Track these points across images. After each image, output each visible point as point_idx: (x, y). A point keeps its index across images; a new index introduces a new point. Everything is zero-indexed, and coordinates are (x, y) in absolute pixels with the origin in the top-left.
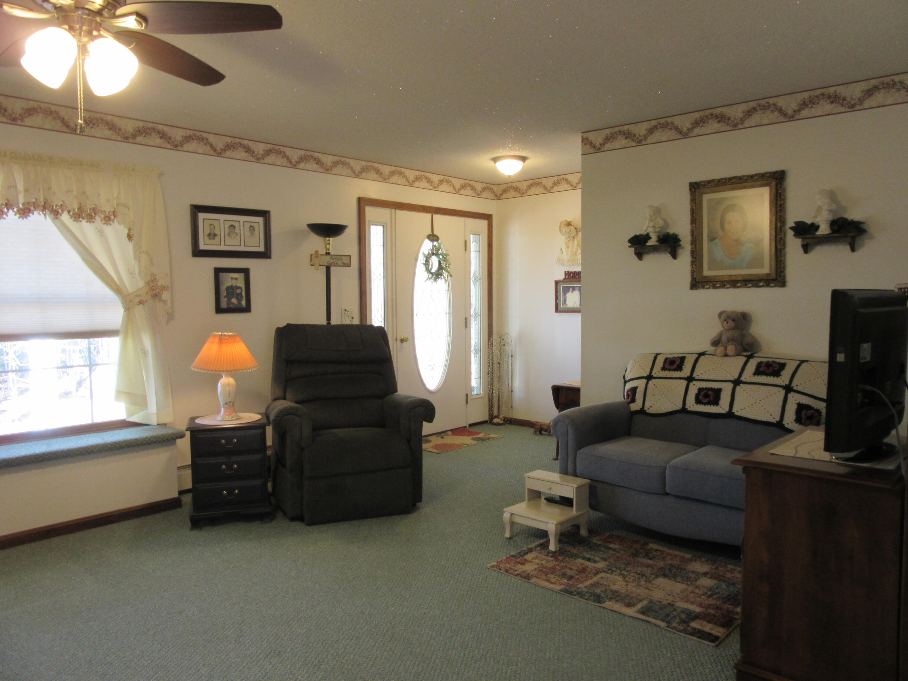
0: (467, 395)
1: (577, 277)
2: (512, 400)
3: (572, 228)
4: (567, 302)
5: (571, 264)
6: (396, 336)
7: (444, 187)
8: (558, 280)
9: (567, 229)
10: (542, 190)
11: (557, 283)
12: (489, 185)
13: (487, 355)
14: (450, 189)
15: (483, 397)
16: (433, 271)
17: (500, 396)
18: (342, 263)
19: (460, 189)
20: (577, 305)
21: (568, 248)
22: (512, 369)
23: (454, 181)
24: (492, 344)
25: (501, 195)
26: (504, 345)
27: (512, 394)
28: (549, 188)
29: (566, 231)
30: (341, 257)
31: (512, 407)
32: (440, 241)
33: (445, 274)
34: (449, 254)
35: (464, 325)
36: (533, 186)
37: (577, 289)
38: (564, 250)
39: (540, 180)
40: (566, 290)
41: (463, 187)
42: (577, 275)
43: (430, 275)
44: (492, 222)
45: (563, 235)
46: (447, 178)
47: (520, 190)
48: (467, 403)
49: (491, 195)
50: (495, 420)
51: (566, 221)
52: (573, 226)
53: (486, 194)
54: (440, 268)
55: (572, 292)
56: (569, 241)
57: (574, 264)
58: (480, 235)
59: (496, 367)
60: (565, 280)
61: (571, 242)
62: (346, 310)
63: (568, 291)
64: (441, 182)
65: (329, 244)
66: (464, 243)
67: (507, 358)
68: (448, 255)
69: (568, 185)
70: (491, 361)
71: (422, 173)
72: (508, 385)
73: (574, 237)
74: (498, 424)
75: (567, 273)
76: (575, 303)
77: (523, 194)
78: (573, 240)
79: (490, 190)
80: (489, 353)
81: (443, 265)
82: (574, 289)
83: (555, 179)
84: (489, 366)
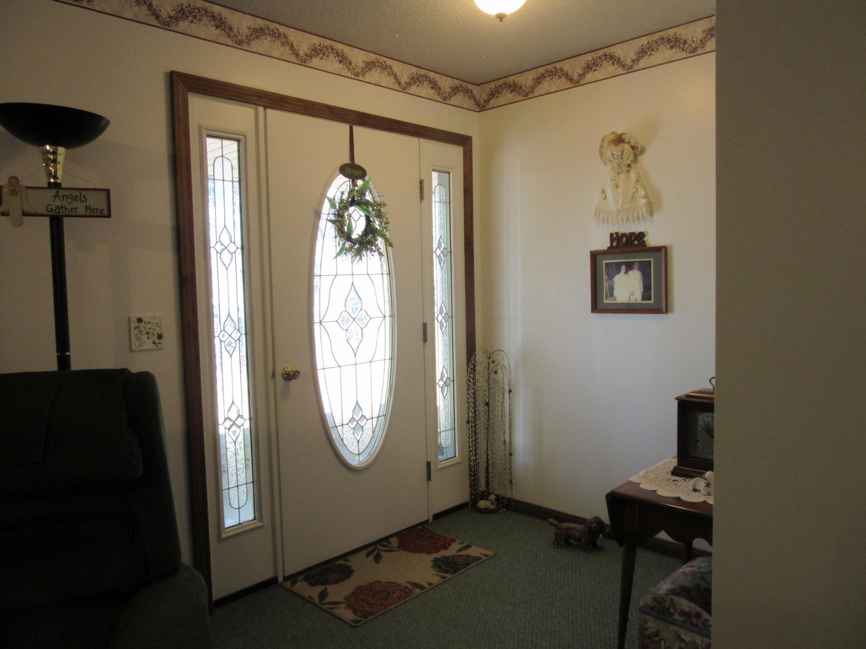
0: (429, 464)
1: (636, 242)
2: (510, 469)
3: (626, 147)
4: (616, 293)
5: (625, 219)
6: (274, 368)
7: (375, 75)
8: (596, 251)
9: (616, 150)
10: (563, 82)
11: (595, 256)
12: (464, 84)
13: (465, 390)
14: (390, 81)
15: (460, 463)
16: (354, 236)
17: (490, 462)
18: (86, 208)
19: (409, 84)
20: (637, 297)
21: (617, 187)
22: (510, 414)
23: (397, 67)
24: (474, 369)
25: (487, 101)
26: (496, 372)
27: (511, 459)
28: (575, 77)
29: (613, 155)
30: (83, 193)
31: (511, 482)
32: (367, 178)
33: (380, 242)
34: (387, 203)
35: (421, 337)
36: (545, 77)
37: (636, 266)
38: (609, 192)
39: (558, 65)
40: (614, 269)
41: (414, 80)
42: (635, 239)
43: (348, 244)
44: (471, 150)
45: (605, 163)
46: (382, 59)
47: (521, 88)
48: (429, 478)
49: (468, 103)
50: (482, 504)
51: (613, 133)
52: (629, 143)
53: (459, 99)
54: (369, 229)
55: (626, 272)
56: (619, 173)
57: (630, 217)
58: (449, 173)
59: (481, 408)
60: (611, 251)
61: (623, 176)
62: (140, 320)
63: (618, 271)
64: (370, 66)
65: (55, 161)
66: (419, 185)
67: (501, 396)
68: (384, 205)
69: (616, 66)
70: (472, 400)
71: (328, 43)
72: (504, 443)
73: (629, 166)
74: (487, 511)
75: (615, 236)
76: (633, 294)
77: (527, 94)
78: (628, 171)
79: (467, 91)
80: (469, 385)
81: (377, 224)
82: (629, 266)
83: (589, 57)
84: (469, 407)
